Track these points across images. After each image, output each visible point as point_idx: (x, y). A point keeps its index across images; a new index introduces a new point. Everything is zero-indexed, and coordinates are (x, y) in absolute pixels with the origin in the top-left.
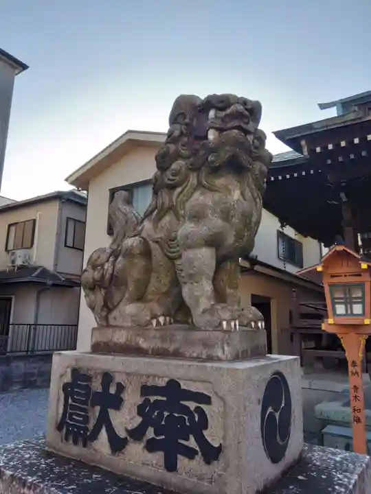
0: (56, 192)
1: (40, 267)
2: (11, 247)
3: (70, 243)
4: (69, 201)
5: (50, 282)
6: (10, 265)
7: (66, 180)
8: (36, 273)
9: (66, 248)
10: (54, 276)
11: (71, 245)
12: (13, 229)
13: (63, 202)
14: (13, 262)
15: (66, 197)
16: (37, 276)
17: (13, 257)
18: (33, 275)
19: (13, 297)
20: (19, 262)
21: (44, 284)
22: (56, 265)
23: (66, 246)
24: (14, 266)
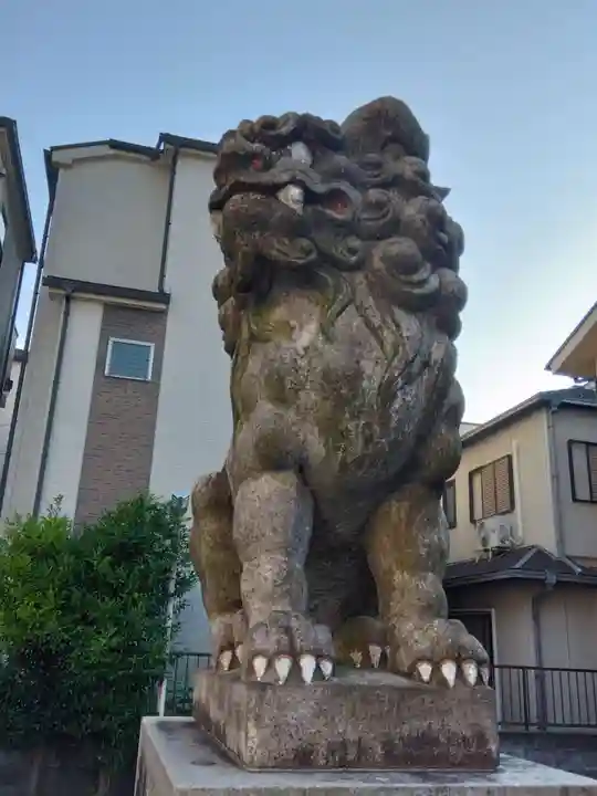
0: (536, 396)
1: (533, 547)
2: (478, 514)
3: (583, 493)
4: (565, 407)
5: (552, 579)
6: (481, 548)
7: (548, 368)
8: (522, 562)
9: (577, 504)
10: (560, 566)
11: (587, 498)
12: (477, 480)
13: (553, 413)
14: (485, 541)
15: (557, 402)
16: (523, 568)
17: (482, 535)
18: (517, 566)
19: (493, 610)
20: (494, 542)
21: (542, 582)
22: (561, 541)
23: (575, 500)
24: (486, 551)
